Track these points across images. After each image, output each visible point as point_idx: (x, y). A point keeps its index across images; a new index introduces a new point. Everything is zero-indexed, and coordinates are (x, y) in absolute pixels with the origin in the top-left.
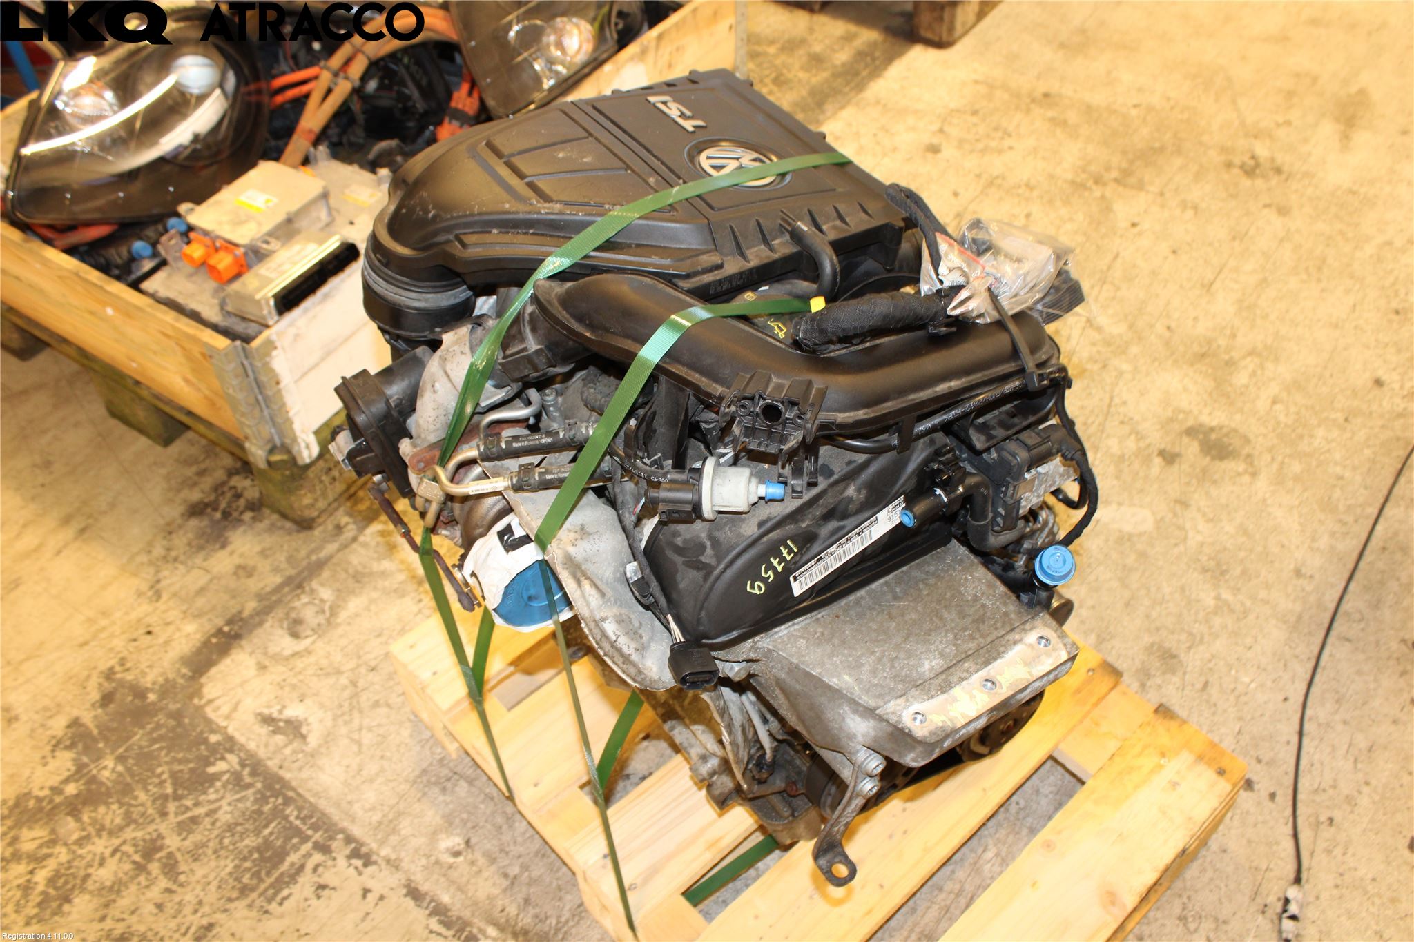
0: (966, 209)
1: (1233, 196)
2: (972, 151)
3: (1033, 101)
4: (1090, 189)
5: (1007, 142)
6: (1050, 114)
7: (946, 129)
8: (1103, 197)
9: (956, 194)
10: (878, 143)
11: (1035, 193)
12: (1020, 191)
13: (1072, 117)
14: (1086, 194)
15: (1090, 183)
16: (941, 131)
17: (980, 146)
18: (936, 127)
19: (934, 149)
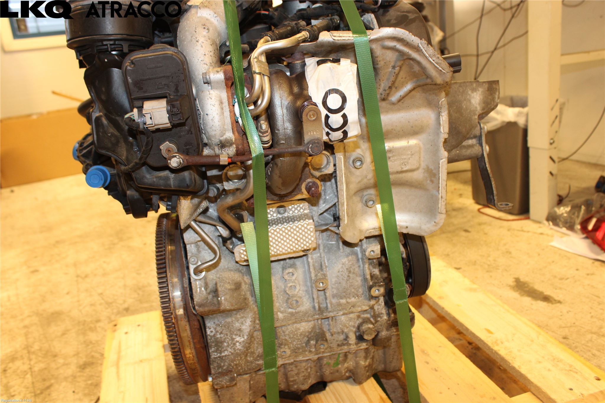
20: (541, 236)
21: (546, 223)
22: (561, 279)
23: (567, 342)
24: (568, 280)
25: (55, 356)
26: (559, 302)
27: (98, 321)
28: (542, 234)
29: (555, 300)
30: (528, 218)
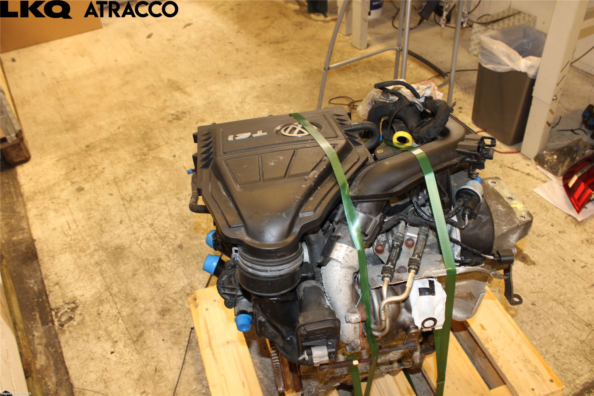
0: (121, 195)
1: (185, 128)
2: (94, 179)
3: (86, 151)
4: (146, 159)
5: (100, 168)
6: (98, 150)
7: (73, 181)
8: (153, 157)
9: (111, 194)
10: (59, 204)
11: (134, 173)
12: (128, 176)
13: (107, 145)
14: (147, 160)
15: (144, 157)
16: (73, 183)
17: (93, 176)
18: (69, 183)
19: (80, 189)
20: (529, 178)
21: (533, 161)
22: (538, 236)
23: (534, 309)
24: (544, 238)
25: (135, 300)
26: (534, 263)
27: (159, 260)
28: (528, 174)
29: (531, 261)
30: (519, 151)
